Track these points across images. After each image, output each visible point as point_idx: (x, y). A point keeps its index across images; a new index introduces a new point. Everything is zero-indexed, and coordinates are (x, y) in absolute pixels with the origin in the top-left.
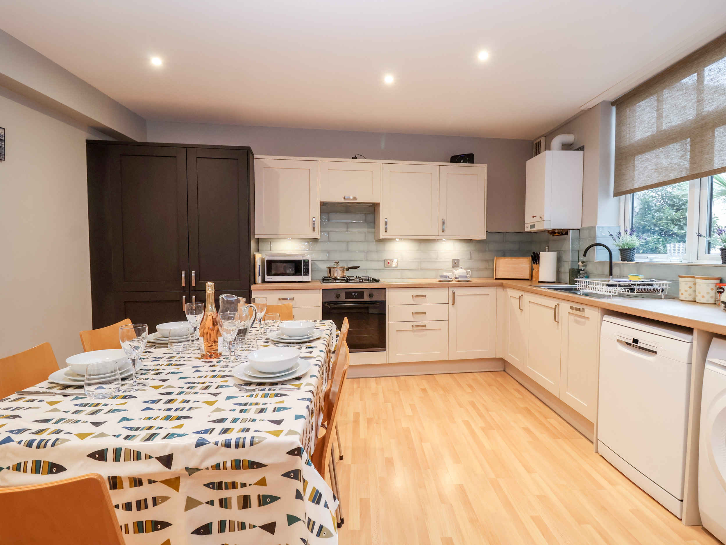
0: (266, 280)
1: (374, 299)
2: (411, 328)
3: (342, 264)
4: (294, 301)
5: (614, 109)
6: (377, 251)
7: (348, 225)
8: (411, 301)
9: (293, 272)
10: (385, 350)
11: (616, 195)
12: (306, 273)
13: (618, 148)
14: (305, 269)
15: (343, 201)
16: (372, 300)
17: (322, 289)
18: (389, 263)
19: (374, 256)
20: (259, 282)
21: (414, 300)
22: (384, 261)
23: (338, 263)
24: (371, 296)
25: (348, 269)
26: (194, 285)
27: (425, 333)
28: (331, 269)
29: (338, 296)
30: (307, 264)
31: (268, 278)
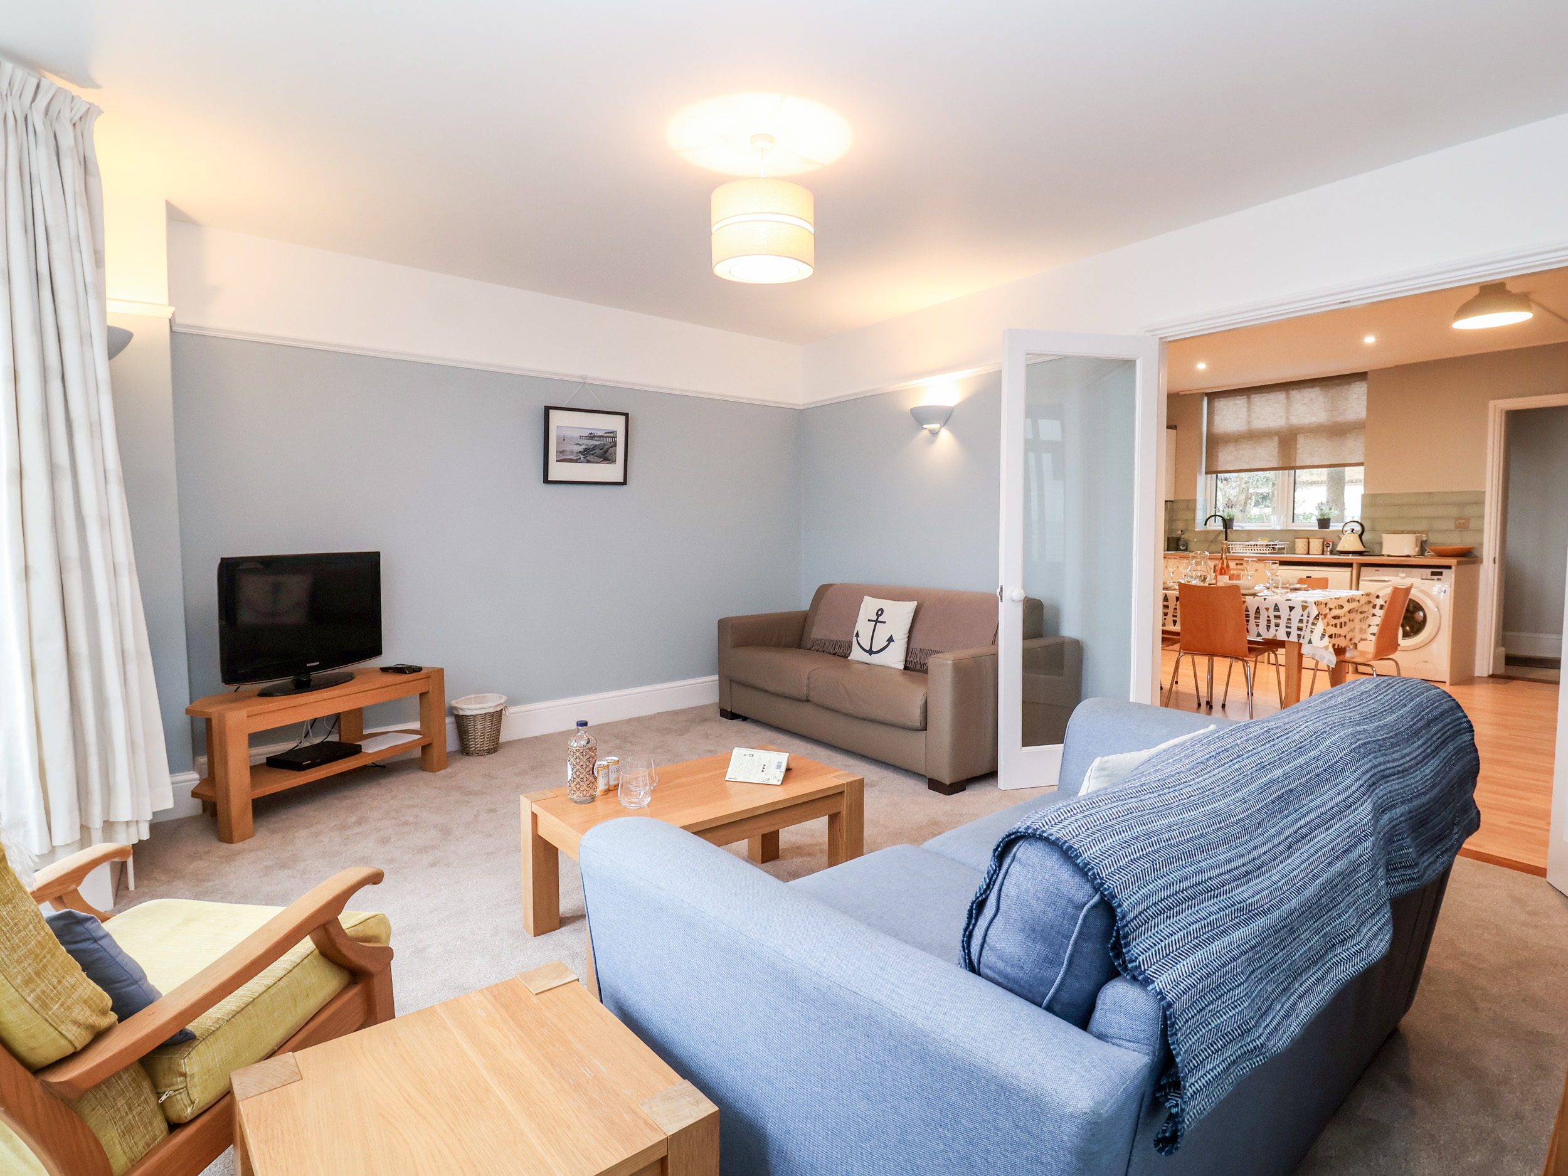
5: (1206, 399)
11: (1207, 473)
13: (1210, 434)
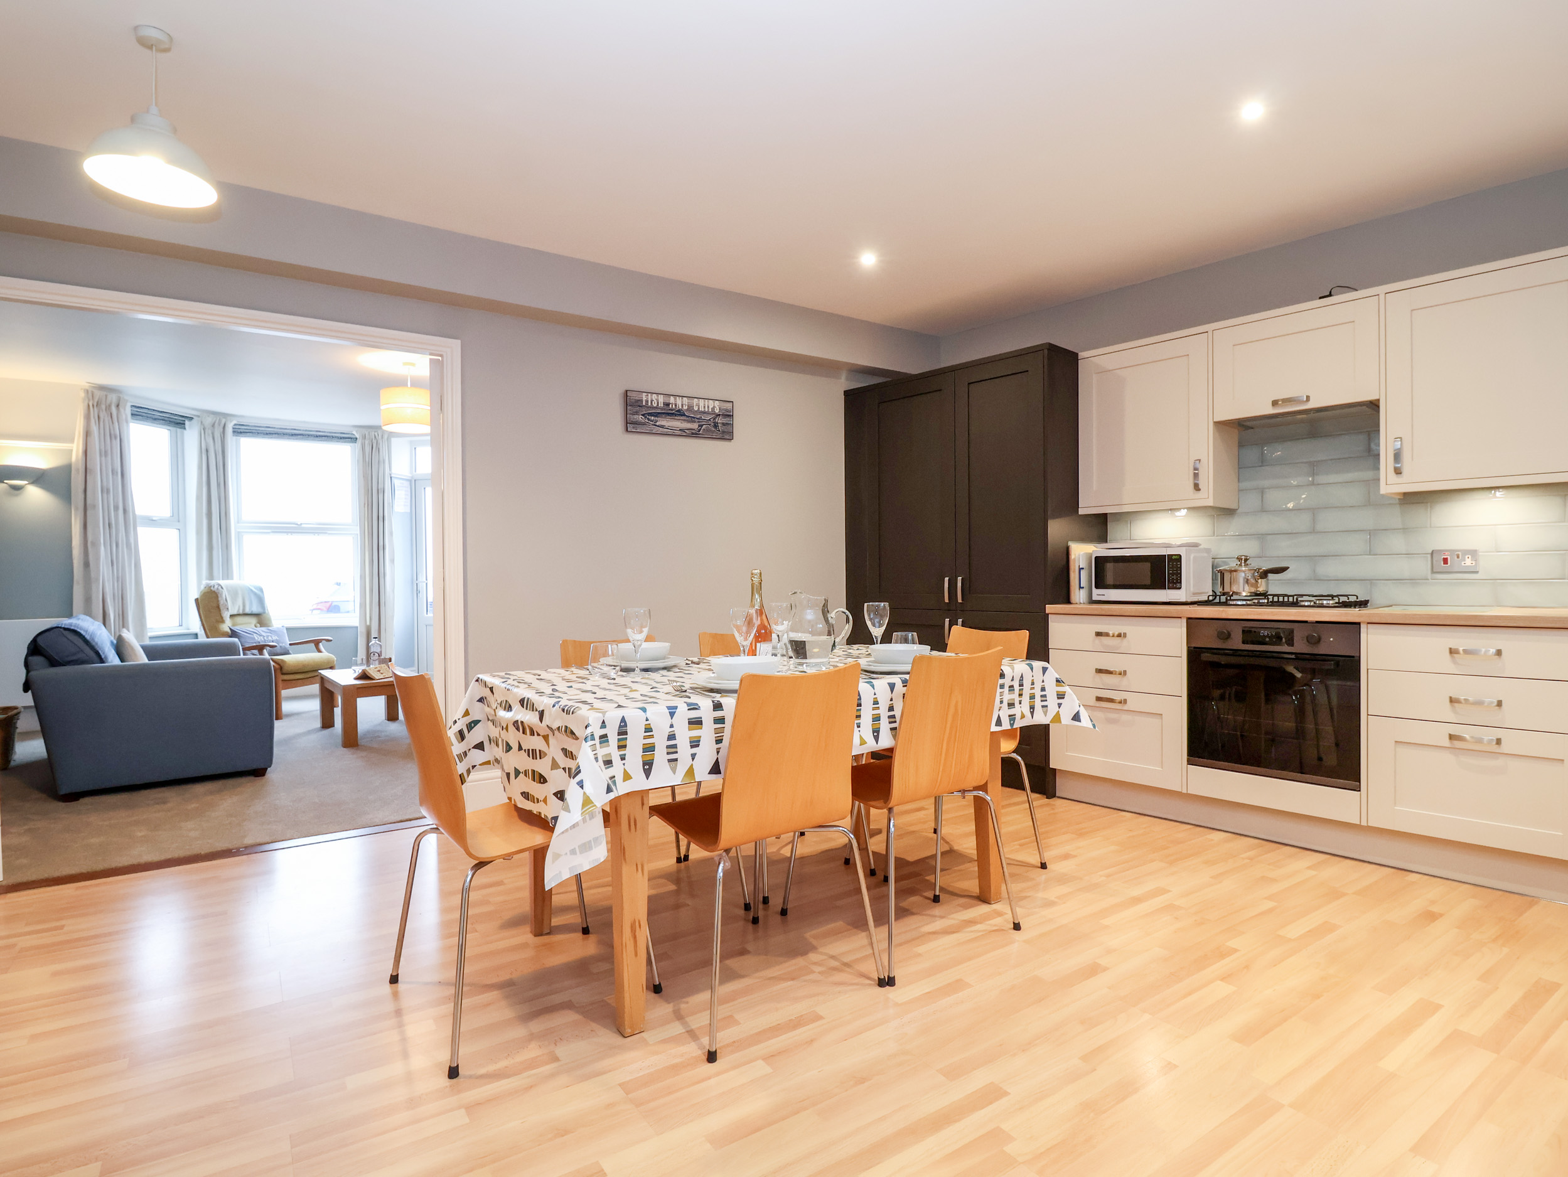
0: (1095, 598)
1: (1322, 649)
2: (1446, 742)
3: (1254, 564)
4: (1125, 640)
6: (1405, 530)
7: (1314, 468)
8: (1446, 663)
9: (1148, 582)
10: (1357, 789)
12: (1176, 583)
14: (1173, 575)
15: (1271, 411)
16: (1316, 652)
17: (1189, 619)
18: (1445, 561)
19: (1397, 542)
20: (1082, 602)
21: (1455, 662)
22: (1429, 556)
23: (1246, 560)
24: (1315, 641)
25: (1264, 574)
26: (960, 600)
27: (1499, 762)
28: (1223, 574)
29: (1227, 636)
30: (1177, 565)
31: (1098, 594)
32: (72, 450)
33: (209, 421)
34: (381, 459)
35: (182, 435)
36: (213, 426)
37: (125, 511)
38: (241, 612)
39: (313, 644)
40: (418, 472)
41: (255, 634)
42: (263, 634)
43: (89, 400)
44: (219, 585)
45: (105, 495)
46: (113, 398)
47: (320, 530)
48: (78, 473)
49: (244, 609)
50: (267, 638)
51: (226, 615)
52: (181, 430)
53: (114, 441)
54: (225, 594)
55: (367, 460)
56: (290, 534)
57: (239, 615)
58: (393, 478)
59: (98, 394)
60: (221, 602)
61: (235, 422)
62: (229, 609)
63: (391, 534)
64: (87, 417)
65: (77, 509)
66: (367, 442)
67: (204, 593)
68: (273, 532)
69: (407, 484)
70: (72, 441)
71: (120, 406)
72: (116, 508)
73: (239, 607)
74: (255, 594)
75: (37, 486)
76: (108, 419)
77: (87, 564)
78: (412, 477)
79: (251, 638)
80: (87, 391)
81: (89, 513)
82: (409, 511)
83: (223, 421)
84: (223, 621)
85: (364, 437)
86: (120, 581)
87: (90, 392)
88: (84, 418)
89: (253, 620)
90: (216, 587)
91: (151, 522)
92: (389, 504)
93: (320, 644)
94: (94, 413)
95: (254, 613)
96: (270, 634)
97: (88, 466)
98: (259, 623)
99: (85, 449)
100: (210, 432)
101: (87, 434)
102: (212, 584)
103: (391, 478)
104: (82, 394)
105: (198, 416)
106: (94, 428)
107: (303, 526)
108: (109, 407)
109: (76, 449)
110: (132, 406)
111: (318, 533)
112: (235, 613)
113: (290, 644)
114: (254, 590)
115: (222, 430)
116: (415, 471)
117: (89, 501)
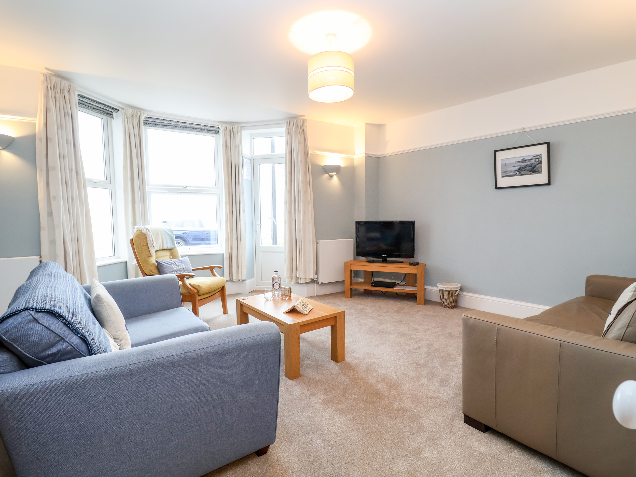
32: (36, 123)
33: (130, 111)
34: (237, 144)
35: (111, 122)
36: (132, 116)
37: (77, 173)
38: (161, 248)
39: (209, 270)
40: (255, 154)
41: (173, 265)
42: (177, 264)
43: (47, 84)
44: (147, 229)
45: (62, 159)
46: (65, 84)
47: (197, 191)
48: (41, 141)
49: (163, 246)
50: (180, 267)
51: (153, 251)
52: (110, 118)
53: (67, 117)
54: (151, 236)
55: (228, 145)
56: (179, 194)
57: (160, 250)
58: (243, 157)
59: (54, 79)
60: (149, 242)
61: (146, 115)
62: (155, 246)
63: (243, 193)
64: (47, 96)
65: (41, 170)
66: (228, 133)
67: (137, 235)
68: (169, 192)
69: (249, 161)
70: (36, 116)
71: (71, 91)
72: (71, 170)
73: (160, 245)
74: (169, 235)
75: (8, 151)
76: (62, 100)
77: (50, 214)
78: (252, 158)
79: (171, 267)
80: (46, 75)
81: (50, 173)
82: (250, 179)
83: (139, 113)
84: (150, 255)
85: (226, 130)
86: (75, 226)
87: (48, 76)
88: (44, 97)
89: (168, 253)
90: (145, 230)
91: (94, 184)
92: (241, 174)
93: (214, 269)
94: (51, 94)
95: (169, 248)
96: (181, 264)
97: (48, 136)
98: (171, 255)
99: (45, 122)
100: (131, 120)
101: (47, 110)
102: (141, 229)
103: (242, 156)
104: (42, 78)
105: (123, 109)
106: (52, 106)
107: (187, 188)
108: (62, 91)
109: (39, 121)
110: (79, 95)
111: (197, 193)
112: (158, 249)
113: (193, 270)
114: (168, 232)
115: (138, 120)
116: (253, 154)
117: (50, 164)
